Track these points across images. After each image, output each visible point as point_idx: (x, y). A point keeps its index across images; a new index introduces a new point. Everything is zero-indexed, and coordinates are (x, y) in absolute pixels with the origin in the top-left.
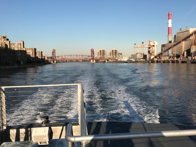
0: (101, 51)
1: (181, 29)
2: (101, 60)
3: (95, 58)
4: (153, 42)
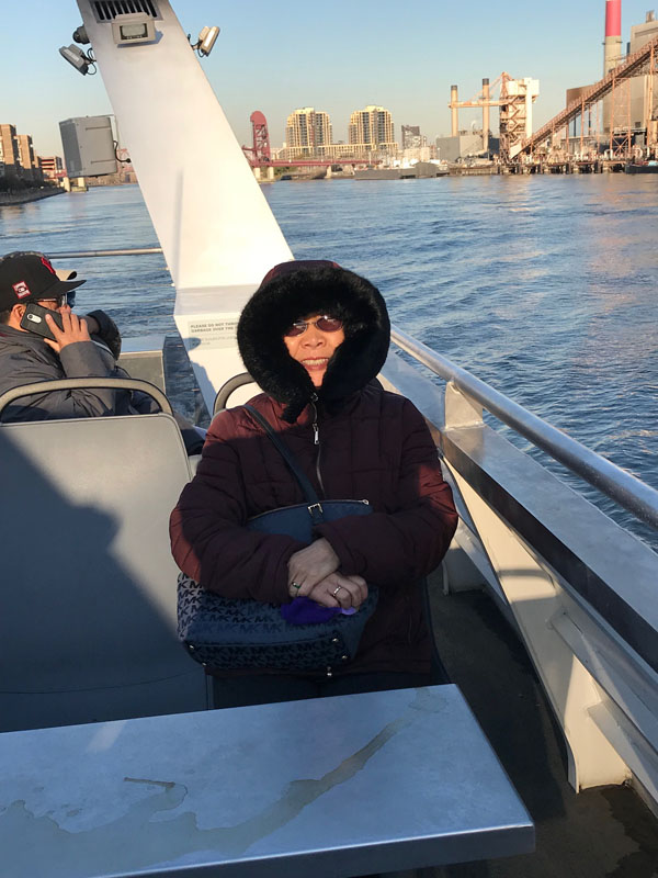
0: (302, 117)
1: (651, 13)
3: (273, 158)
4: (520, 82)
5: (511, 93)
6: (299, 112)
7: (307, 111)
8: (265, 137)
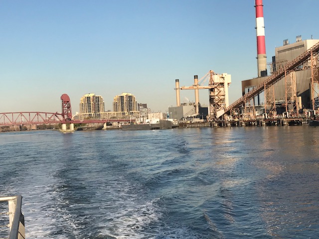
1: (286, 41)
2: (90, 125)
3: (73, 119)
4: (221, 76)
5: (216, 81)
6: (87, 96)
7: (91, 95)
8: (69, 107)
